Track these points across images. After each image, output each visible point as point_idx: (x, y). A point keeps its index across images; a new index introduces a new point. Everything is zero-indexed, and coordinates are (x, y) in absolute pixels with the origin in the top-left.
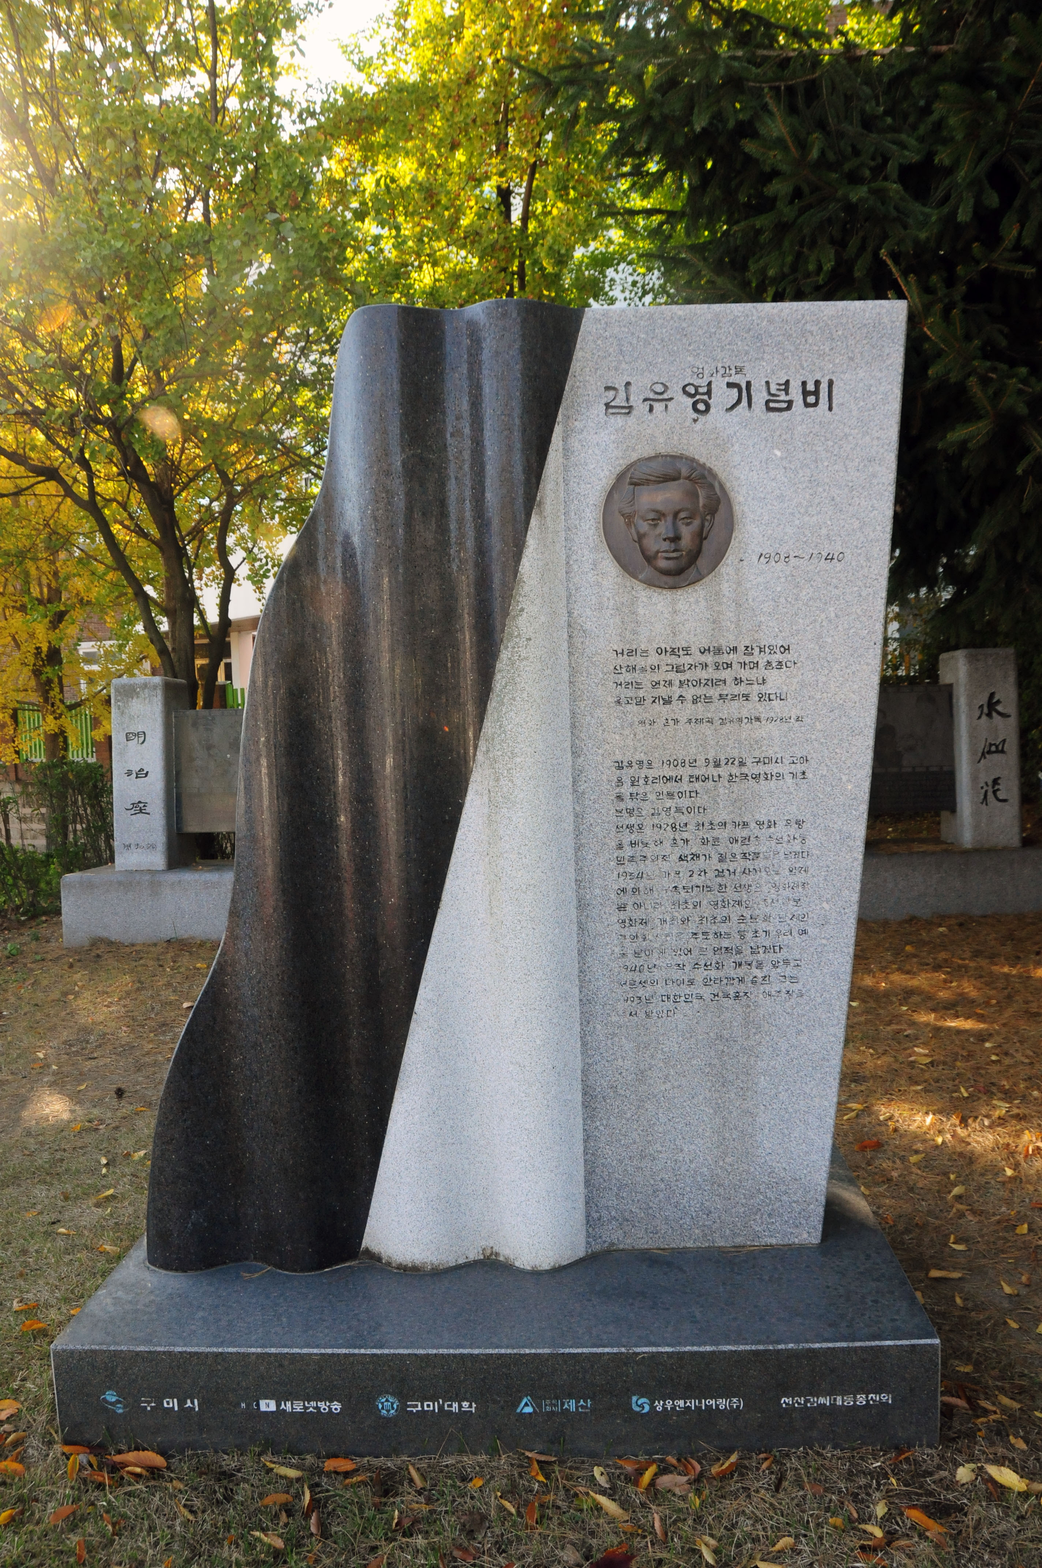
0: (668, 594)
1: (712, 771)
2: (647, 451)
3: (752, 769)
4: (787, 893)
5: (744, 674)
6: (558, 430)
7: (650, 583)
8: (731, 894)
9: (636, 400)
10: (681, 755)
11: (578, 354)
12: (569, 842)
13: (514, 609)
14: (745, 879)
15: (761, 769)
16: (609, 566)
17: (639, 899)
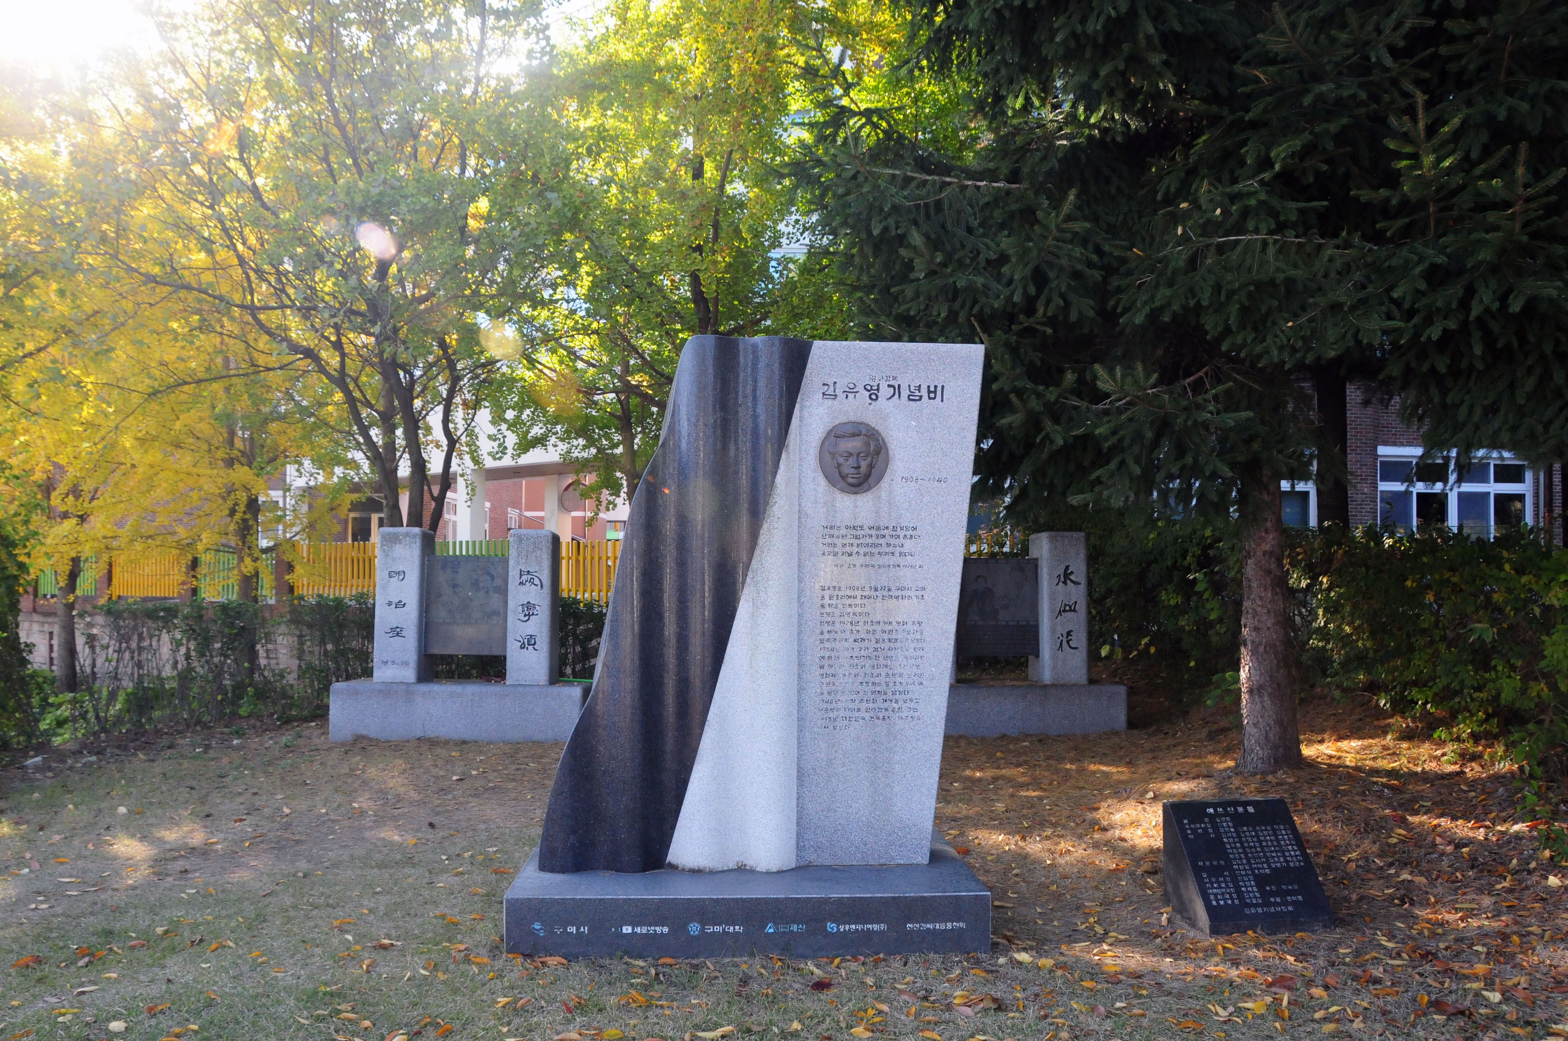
0: (853, 496)
1: (873, 593)
2: (844, 419)
3: (894, 593)
4: (912, 662)
5: (892, 541)
6: (797, 406)
7: (843, 490)
8: (881, 661)
9: (839, 392)
10: (857, 584)
11: (809, 366)
12: (795, 629)
13: (771, 503)
14: (890, 653)
15: (899, 593)
16: (822, 481)
17: (831, 662)
